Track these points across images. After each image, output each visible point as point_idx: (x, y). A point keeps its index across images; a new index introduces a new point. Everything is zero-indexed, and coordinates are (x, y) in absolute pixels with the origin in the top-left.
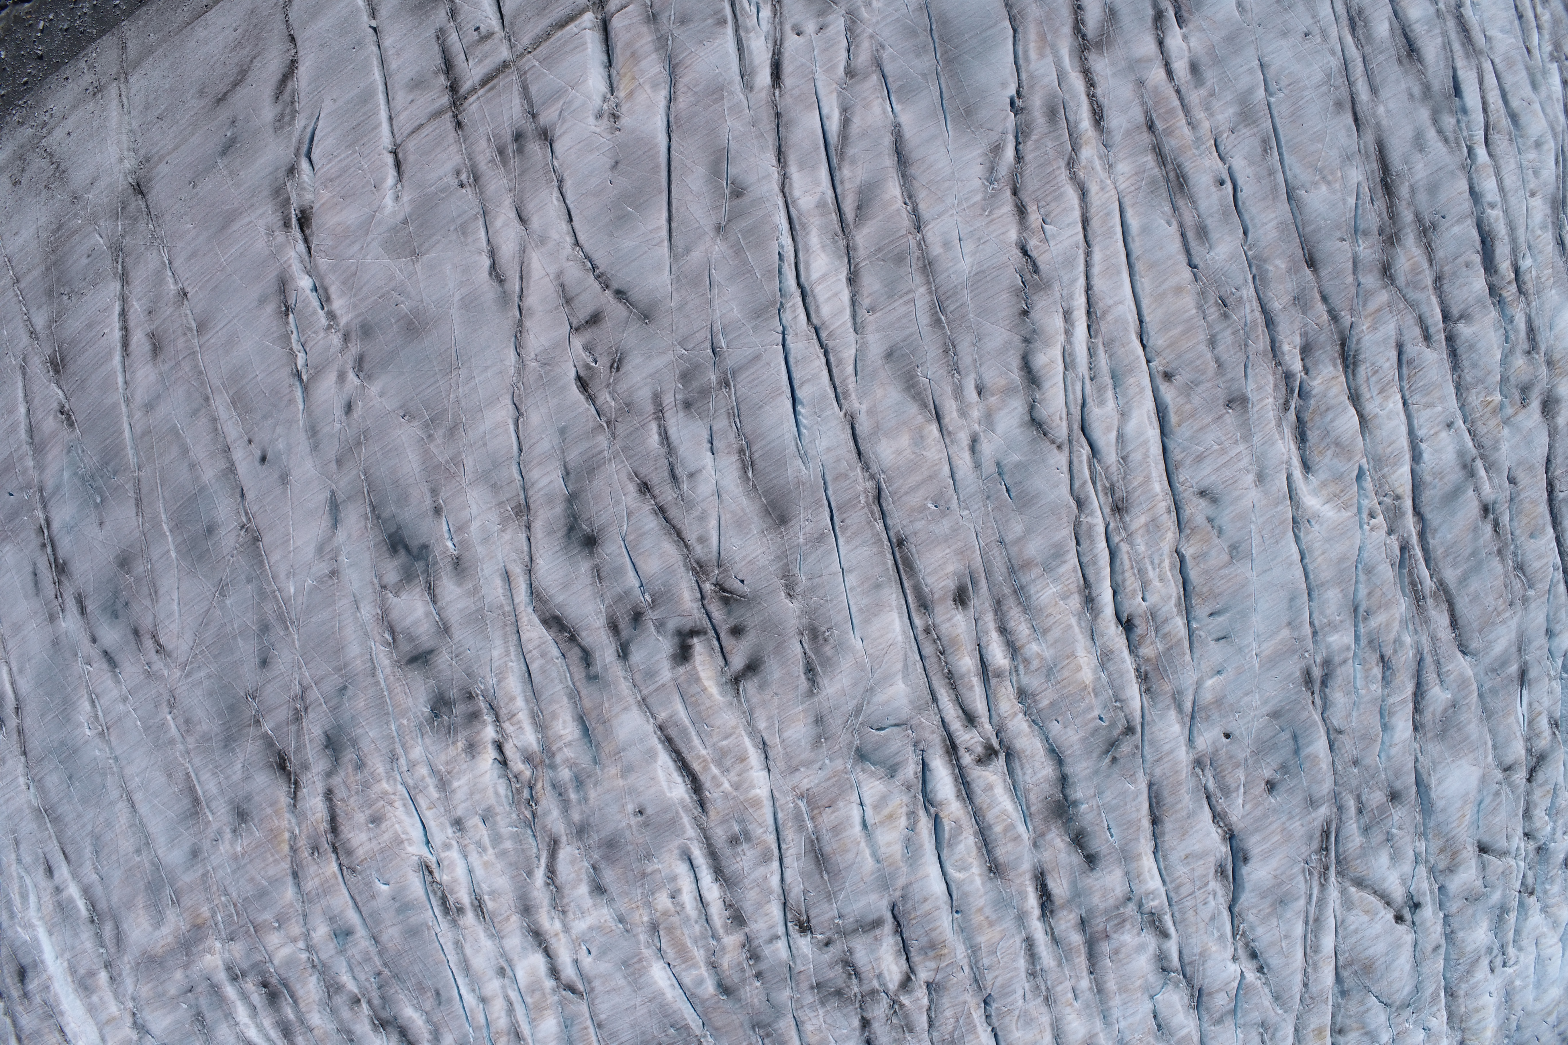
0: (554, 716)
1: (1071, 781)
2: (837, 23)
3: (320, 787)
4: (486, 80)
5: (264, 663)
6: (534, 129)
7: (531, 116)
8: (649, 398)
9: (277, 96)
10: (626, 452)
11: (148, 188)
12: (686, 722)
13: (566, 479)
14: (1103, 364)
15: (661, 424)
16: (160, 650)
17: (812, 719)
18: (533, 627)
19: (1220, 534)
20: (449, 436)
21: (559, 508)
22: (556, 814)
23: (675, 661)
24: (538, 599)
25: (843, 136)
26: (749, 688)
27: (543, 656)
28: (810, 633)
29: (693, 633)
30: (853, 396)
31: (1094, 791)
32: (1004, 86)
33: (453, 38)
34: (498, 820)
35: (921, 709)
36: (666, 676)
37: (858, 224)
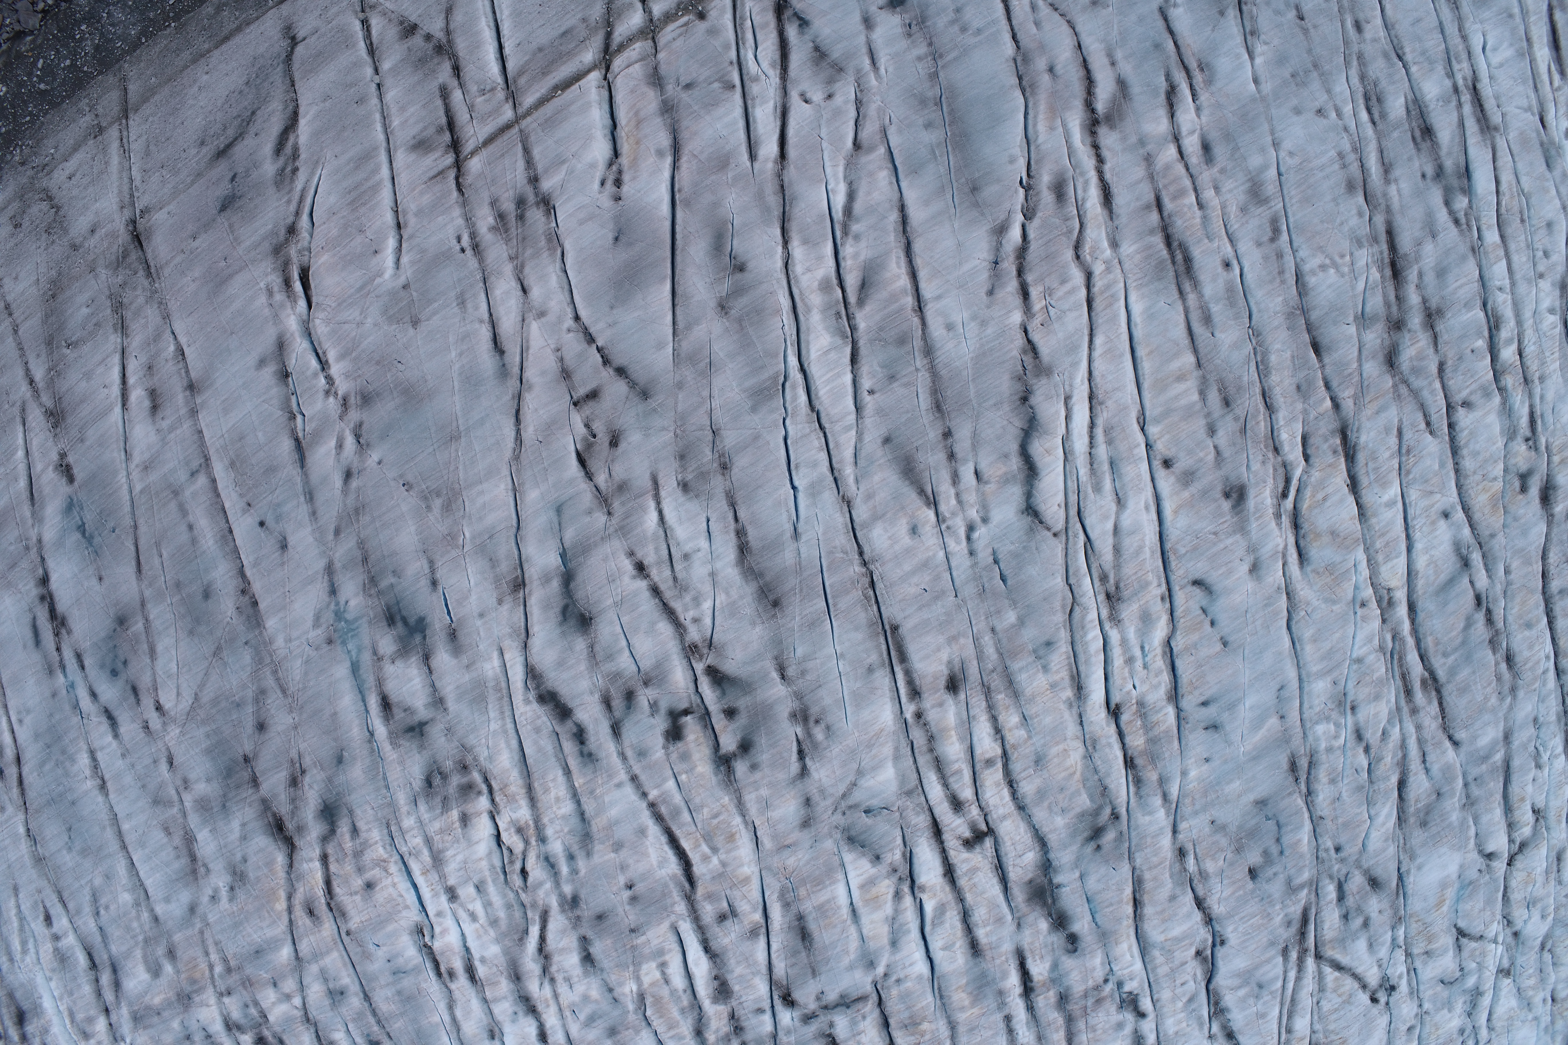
0: (546, 789)
1: (1054, 866)
2: (846, 93)
3: (316, 851)
4: (490, 140)
5: (261, 727)
6: (536, 195)
7: (534, 180)
8: (647, 477)
9: (279, 149)
10: (623, 531)
11: (148, 238)
12: (677, 799)
13: (563, 555)
14: (1102, 451)
15: (658, 503)
16: (159, 708)
17: (801, 800)
18: (527, 702)
19: (1212, 623)
20: (447, 507)
21: (556, 584)
22: (548, 885)
23: (667, 739)
24: (532, 673)
25: (848, 211)
26: (740, 767)
27: (537, 730)
28: (802, 716)
29: (686, 712)
30: (851, 480)
31: (1077, 874)
32: (1012, 160)
33: (457, 96)
34: (491, 889)
35: (909, 793)
36: (659, 754)
37: (861, 302)
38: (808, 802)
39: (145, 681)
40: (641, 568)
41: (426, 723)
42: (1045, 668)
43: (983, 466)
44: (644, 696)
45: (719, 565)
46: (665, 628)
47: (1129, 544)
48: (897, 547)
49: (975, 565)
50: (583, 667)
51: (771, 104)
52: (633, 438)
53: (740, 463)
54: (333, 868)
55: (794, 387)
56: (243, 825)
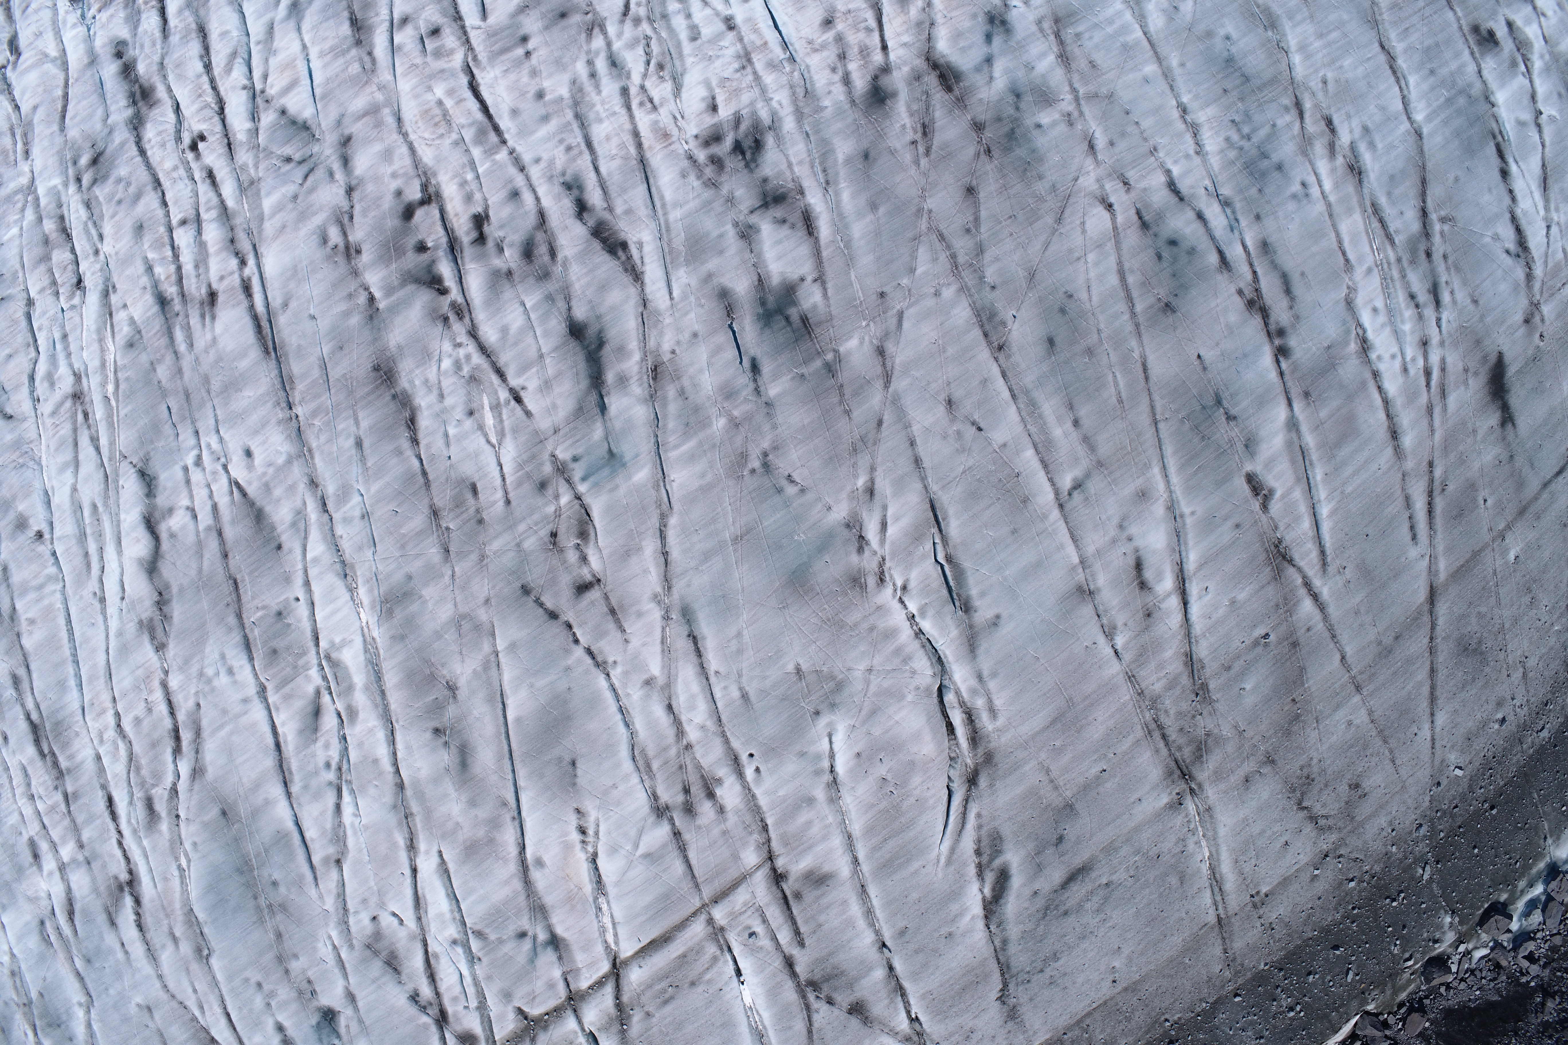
1: (132, 126)
2: (358, 922)
3: (896, 56)
5: (970, 191)
6: (672, 820)
7: (676, 836)
9: (1003, 877)
10: (539, 439)
11: (1170, 773)
13: (603, 408)
14: (92, 546)
15: (501, 471)
16: (1110, 208)
17: (352, 166)
18: (642, 243)
21: (610, 373)
22: (617, 46)
23: (487, 217)
24: (637, 276)
25: (339, 795)
26: (414, 193)
27: (630, 212)
28: (351, 253)
29: (470, 245)
30: (310, 507)
31: (110, 121)
32: (195, 846)
33: (783, 936)
34: (684, 35)
35: (252, 182)
36: (494, 202)
37: (318, 693)
38: (346, 164)
39: (1131, 238)
41: (759, 208)
42: (132, 322)
43: (190, 525)
44: (511, 258)
45: (436, 408)
46: (488, 334)
47: (66, 454)
48: (264, 436)
49: (193, 422)
50: (578, 286)
52: (536, 540)
53: (420, 519)
54: (874, 39)
56: (989, 79)
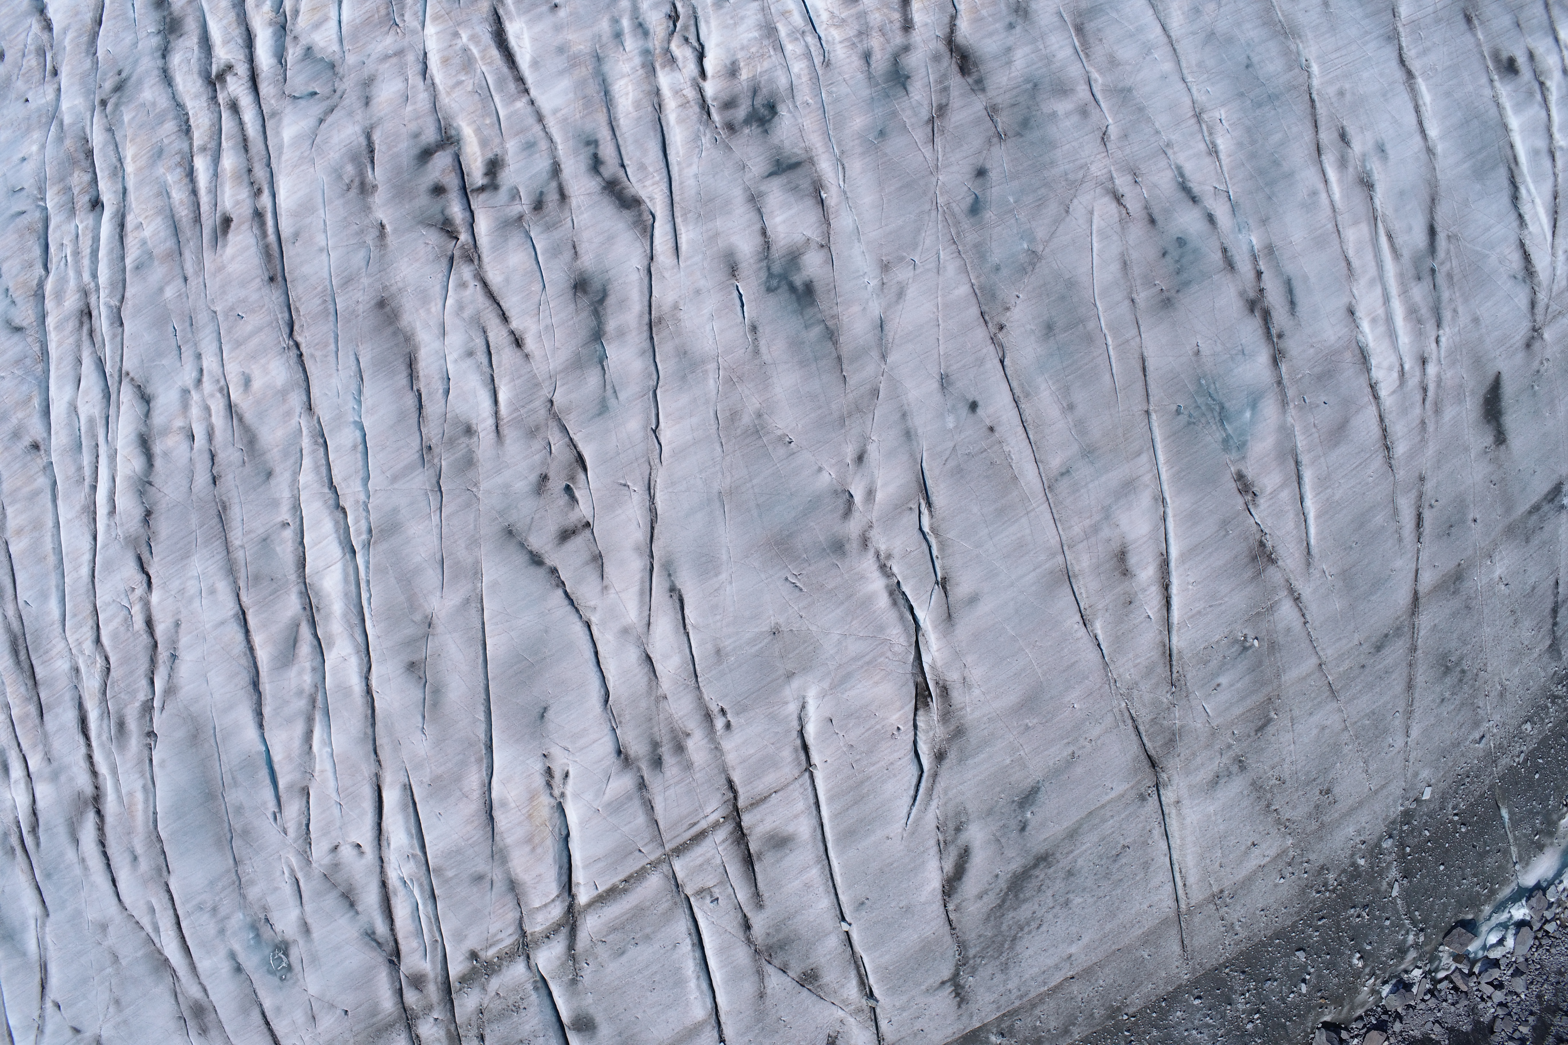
0: (637, 105)
1: (159, 53)
2: (319, 851)
3: (918, 36)
4: (701, 835)
5: (981, 173)
6: (639, 769)
7: (642, 785)
8: (508, 441)
9: (964, 856)
10: (534, 382)
11: (1138, 763)
12: (497, 99)
13: (603, 357)
14: (86, 459)
15: (496, 413)
16: (1118, 198)
17: (374, 102)
18: (651, 199)
19: (7, 290)
20: (734, 416)
21: (611, 325)
23: (502, 162)
24: (645, 230)
25: (310, 720)
26: (431, 135)
27: (642, 167)
28: (365, 189)
29: (482, 189)
30: (305, 431)
31: (139, 46)
32: (162, 764)
33: (743, 895)
35: (274, 114)
36: (512, 146)
37: (297, 621)
38: (367, 102)
39: (1137, 231)
40: (518, 343)
41: (771, 175)
42: (144, 243)
43: (184, 446)
44: (524, 206)
45: (437, 345)
46: (494, 277)
47: (67, 366)
48: (263, 361)
49: (197, 345)
50: (586, 235)
51: (392, 846)
52: (523, 485)
53: (411, 453)
54: (897, 16)
55: (359, 534)
56: (1009, 63)
